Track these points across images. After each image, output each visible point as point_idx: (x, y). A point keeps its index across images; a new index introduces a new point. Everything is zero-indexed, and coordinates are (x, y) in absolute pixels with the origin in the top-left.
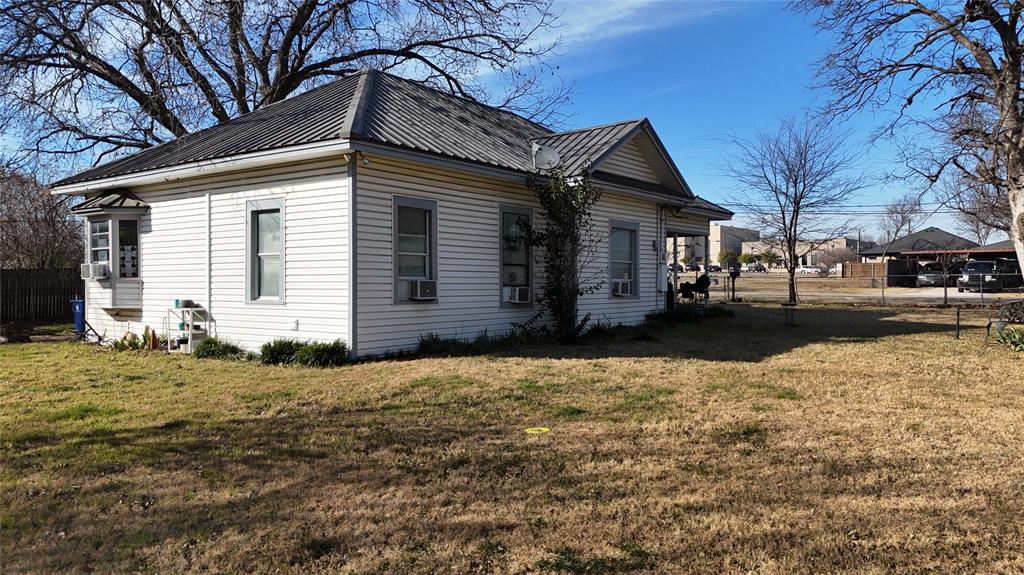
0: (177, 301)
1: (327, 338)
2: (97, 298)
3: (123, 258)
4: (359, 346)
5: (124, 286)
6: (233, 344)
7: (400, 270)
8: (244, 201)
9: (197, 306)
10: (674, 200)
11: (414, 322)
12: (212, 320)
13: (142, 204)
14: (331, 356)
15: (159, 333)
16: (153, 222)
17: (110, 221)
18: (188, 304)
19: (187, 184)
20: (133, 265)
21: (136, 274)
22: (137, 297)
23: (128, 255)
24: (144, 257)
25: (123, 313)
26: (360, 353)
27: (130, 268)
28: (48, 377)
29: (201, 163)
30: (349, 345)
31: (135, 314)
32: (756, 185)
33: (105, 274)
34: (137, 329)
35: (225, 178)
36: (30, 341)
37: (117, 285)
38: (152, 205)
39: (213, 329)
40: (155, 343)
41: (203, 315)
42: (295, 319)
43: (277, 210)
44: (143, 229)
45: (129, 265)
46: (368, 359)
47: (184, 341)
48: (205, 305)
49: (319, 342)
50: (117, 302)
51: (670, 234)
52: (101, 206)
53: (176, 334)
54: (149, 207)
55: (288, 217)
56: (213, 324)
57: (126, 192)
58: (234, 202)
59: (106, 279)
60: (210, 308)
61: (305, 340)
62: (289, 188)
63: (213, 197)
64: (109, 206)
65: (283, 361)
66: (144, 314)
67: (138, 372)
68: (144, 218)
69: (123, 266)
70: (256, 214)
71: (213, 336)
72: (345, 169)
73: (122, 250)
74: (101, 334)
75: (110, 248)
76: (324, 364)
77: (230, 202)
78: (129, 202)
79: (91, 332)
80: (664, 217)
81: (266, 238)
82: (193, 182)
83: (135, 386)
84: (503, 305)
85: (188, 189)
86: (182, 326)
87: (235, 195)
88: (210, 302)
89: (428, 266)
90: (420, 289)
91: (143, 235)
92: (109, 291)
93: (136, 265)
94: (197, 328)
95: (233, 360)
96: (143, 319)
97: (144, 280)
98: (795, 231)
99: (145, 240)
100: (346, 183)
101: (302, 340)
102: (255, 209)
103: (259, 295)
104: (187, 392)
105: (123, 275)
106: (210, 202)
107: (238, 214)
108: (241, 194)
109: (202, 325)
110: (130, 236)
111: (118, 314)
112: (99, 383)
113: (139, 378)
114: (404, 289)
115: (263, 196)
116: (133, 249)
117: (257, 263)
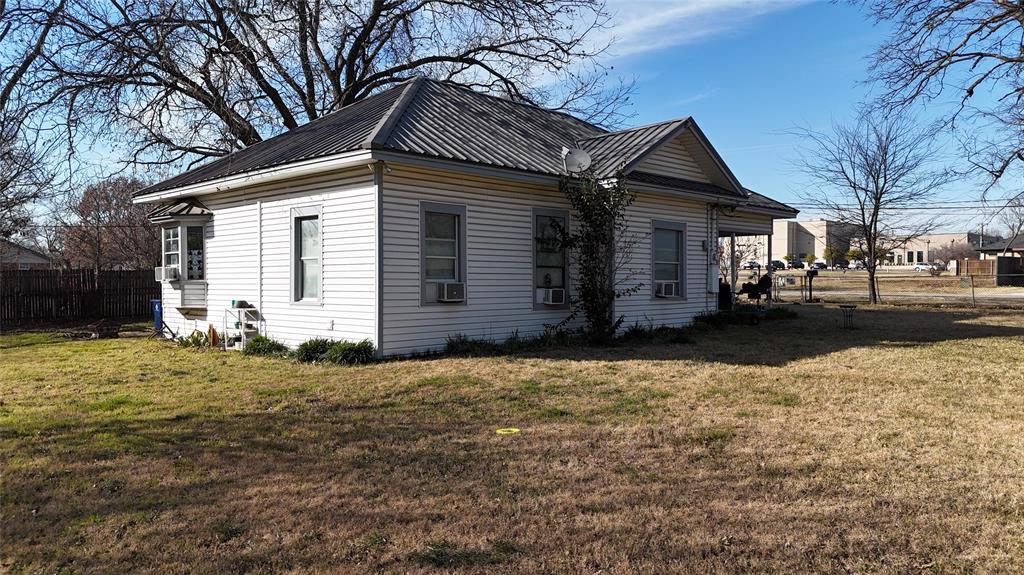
0: (233, 302)
1: (356, 339)
2: (171, 299)
3: (190, 262)
4: (385, 346)
5: (192, 288)
6: (280, 342)
7: (427, 273)
8: (288, 208)
9: (251, 306)
10: (723, 199)
11: (442, 324)
12: (263, 320)
13: (206, 211)
14: (359, 354)
15: (219, 331)
16: (215, 229)
17: (179, 228)
18: (242, 305)
19: (242, 192)
20: (199, 269)
21: (202, 277)
22: (202, 297)
23: (195, 259)
24: (208, 261)
25: (192, 312)
26: (386, 353)
27: (196, 271)
28: (109, 370)
29: (250, 174)
30: (376, 344)
31: (202, 313)
32: (834, 180)
33: (175, 277)
34: (203, 326)
35: (272, 187)
36: (117, 337)
37: (186, 287)
38: (214, 212)
39: (263, 328)
40: (215, 340)
41: (255, 315)
42: (331, 319)
43: (316, 217)
44: (208, 235)
45: (195, 268)
46: (394, 358)
47: (238, 339)
48: (257, 307)
49: (350, 341)
50: (186, 302)
51: (723, 234)
52: (170, 214)
53: (233, 333)
54: (212, 214)
55: (325, 223)
56: (263, 323)
57: (193, 200)
58: (280, 209)
59: (176, 281)
60: (261, 308)
61: (339, 340)
62: (325, 196)
63: (264, 205)
64: (177, 214)
65: (316, 359)
66: (209, 313)
67: (187, 366)
68: (208, 224)
69: (190, 269)
70: (299, 221)
71: (263, 335)
72: (372, 177)
73: (190, 254)
74: (174, 332)
75: (179, 252)
76: (351, 363)
77: (277, 209)
78: (196, 210)
79: (166, 329)
80: (715, 217)
81: (308, 242)
82: (247, 191)
83: (176, 381)
84: (536, 307)
85: (243, 198)
86: (238, 325)
87: (281, 203)
88: (261, 302)
89: (456, 270)
90: (449, 291)
91: (208, 241)
92: (179, 291)
93: (202, 268)
94: (249, 326)
95: (276, 357)
96: (208, 318)
97: (208, 282)
98: (875, 228)
99: (209, 244)
100: (372, 191)
101: (336, 340)
102: (298, 216)
103: (302, 296)
104: (217, 387)
105: (191, 277)
106: (261, 209)
107: (283, 221)
108: (286, 202)
109: (255, 324)
110: (197, 241)
111: (188, 313)
112: (149, 377)
113: (183, 373)
114: (432, 292)
115: (304, 204)
116: (199, 253)
117: (299, 267)
